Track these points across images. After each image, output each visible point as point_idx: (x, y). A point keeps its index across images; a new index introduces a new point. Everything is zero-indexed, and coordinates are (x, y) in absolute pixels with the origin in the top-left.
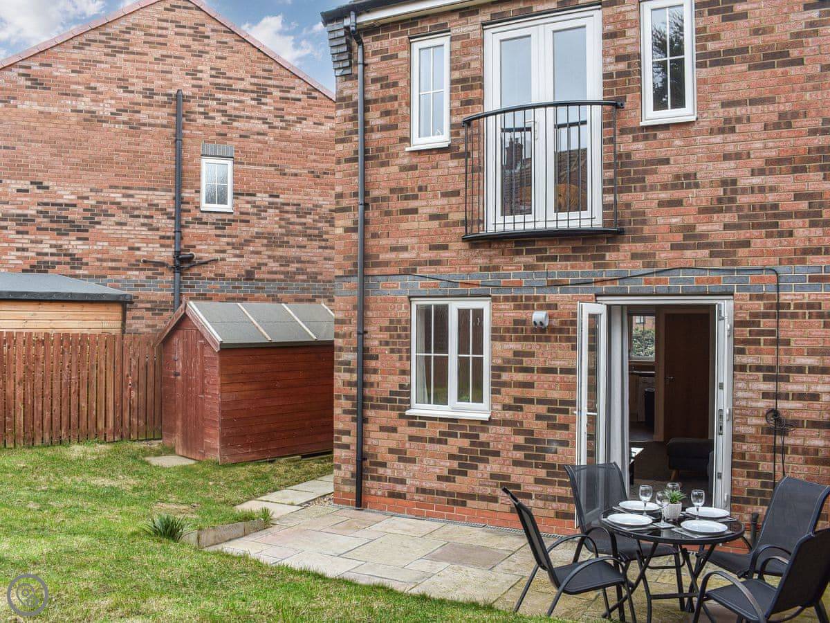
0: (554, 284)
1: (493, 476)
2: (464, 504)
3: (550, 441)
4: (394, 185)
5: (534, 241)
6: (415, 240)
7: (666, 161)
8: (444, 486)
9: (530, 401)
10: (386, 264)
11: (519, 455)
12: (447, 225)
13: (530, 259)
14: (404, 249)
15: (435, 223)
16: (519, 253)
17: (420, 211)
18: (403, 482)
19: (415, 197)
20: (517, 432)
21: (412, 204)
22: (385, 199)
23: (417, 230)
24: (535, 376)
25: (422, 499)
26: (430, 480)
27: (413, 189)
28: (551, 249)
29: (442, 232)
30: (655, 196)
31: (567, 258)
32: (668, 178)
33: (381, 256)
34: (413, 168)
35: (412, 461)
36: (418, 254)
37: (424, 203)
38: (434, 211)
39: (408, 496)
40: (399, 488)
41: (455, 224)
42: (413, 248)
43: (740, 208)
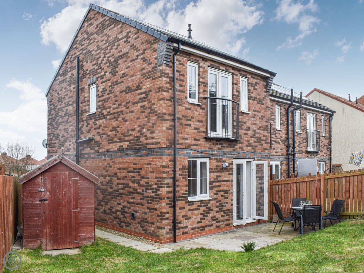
0: (225, 154)
1: (212, 218)
2: (204, 229)
3: (224, 203)
4: (183, 114)
5: (220, 141)
6: (190, 136)
7: (245, 123)
8: (199, 225)
9: (220, 191)
10: (181, 144)
11: (218, 209)
12: (199, 132)
13: (219, 146)
14: (187, 139)
15: (196, 131)
16: (217, 144)
17: (192, 125)
18: (186, 227)
19: (190, 120)
20: (217, 202)
21: (189, 122)
22: (180, 119)
23: (191, 132)
24: (221, 183)
25: (193, 232)
26: (195, 224)
27: (189, 117)
28: (224, 144)
29: (198, 134)
30: (243, 132)
31: (227, 147)
32: (245, 127)
33: (179, 141)
34: (189, 109)
35: (189, 218)
36: (191, 141)
37: (193, 123)
38: (196, 126)
39: (188, 232)
40: (186, 230)
41: (201, 132)
42: (189, 139)
43: (256, 138)
